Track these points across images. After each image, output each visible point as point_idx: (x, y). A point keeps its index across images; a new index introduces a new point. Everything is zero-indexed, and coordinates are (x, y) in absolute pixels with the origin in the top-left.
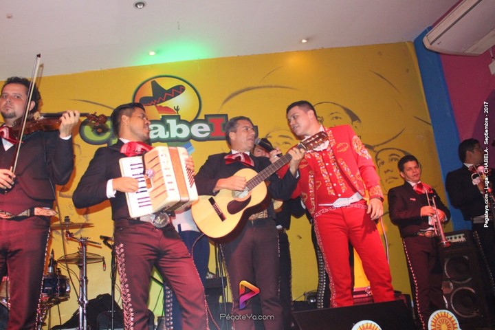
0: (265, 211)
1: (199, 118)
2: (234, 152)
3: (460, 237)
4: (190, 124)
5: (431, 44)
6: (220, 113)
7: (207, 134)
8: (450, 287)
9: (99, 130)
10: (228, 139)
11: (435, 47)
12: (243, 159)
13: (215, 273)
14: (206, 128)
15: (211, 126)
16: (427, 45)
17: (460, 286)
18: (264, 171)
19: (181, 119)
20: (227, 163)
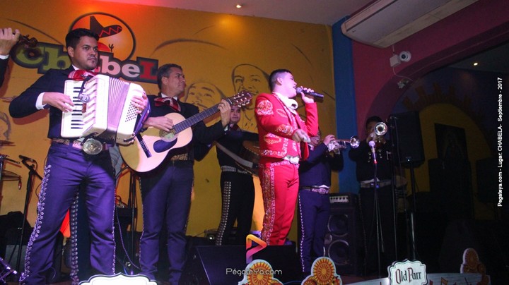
0: (186, 154)
1: (131, 59)
2: (163, 96)
3: (344, 198)
4: (122, 63)
5: (348, 30)
6: (151, 58)
7: (136, 75)
8: (330, 240)
9: (32, 54)
10: (159, 83)
11: (351, 34)
12: (171, 103)
13: (127, 203)
14: (137, 69)
15: (141, 68)
16: (344, 31)
17: (338, 238)
18: (192, 117)
19: (115, 56)
20: (156, 105)
